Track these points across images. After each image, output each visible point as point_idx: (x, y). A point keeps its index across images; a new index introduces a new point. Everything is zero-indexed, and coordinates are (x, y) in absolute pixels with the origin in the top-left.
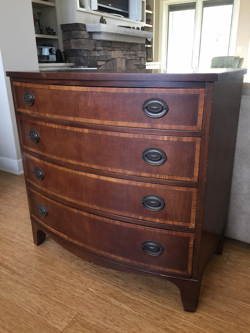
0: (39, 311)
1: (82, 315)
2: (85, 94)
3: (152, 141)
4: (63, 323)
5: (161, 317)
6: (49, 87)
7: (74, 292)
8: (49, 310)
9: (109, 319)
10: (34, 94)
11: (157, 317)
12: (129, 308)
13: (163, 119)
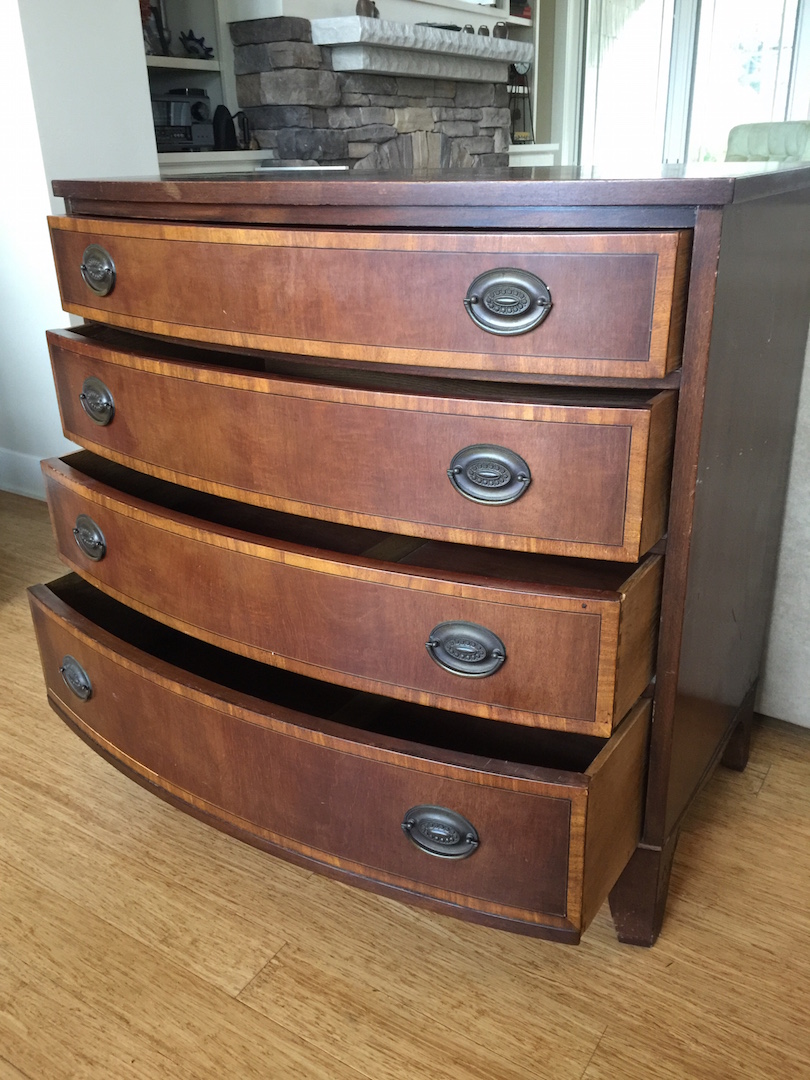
0: (167, 934)
1: (299, 949)
2: (277, 253)
3: (481, 420)
4: (239, 972)
5: (546, 960)
6: (161, 234)
7: (276, 877)
8: (196, 933)
9: (383, 962)
10: (113, 257)
11: (531, 958)
12: (446, 931)
13: (534, 340)
